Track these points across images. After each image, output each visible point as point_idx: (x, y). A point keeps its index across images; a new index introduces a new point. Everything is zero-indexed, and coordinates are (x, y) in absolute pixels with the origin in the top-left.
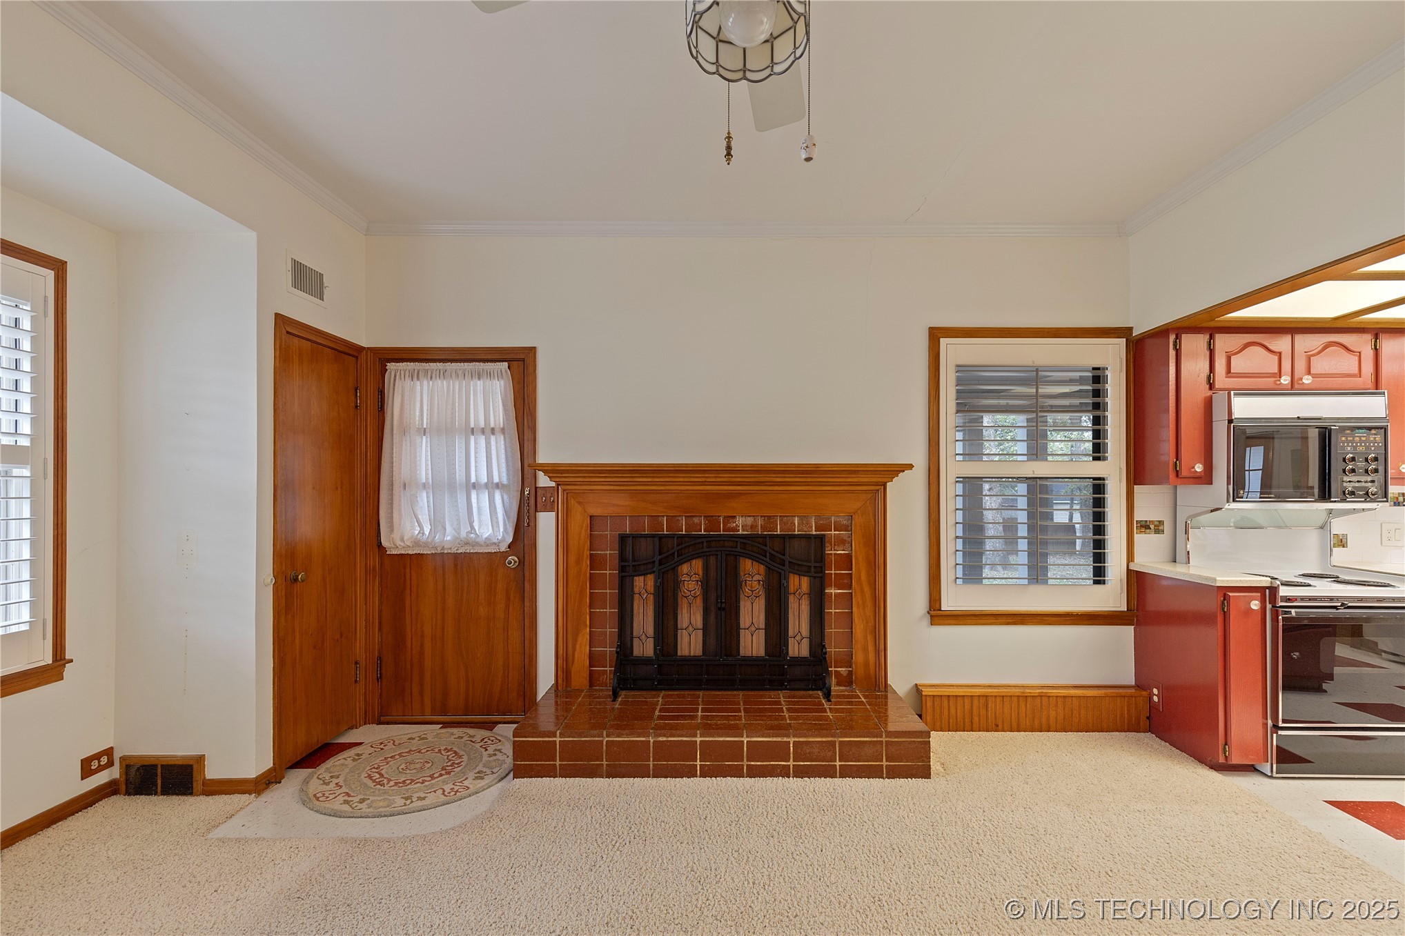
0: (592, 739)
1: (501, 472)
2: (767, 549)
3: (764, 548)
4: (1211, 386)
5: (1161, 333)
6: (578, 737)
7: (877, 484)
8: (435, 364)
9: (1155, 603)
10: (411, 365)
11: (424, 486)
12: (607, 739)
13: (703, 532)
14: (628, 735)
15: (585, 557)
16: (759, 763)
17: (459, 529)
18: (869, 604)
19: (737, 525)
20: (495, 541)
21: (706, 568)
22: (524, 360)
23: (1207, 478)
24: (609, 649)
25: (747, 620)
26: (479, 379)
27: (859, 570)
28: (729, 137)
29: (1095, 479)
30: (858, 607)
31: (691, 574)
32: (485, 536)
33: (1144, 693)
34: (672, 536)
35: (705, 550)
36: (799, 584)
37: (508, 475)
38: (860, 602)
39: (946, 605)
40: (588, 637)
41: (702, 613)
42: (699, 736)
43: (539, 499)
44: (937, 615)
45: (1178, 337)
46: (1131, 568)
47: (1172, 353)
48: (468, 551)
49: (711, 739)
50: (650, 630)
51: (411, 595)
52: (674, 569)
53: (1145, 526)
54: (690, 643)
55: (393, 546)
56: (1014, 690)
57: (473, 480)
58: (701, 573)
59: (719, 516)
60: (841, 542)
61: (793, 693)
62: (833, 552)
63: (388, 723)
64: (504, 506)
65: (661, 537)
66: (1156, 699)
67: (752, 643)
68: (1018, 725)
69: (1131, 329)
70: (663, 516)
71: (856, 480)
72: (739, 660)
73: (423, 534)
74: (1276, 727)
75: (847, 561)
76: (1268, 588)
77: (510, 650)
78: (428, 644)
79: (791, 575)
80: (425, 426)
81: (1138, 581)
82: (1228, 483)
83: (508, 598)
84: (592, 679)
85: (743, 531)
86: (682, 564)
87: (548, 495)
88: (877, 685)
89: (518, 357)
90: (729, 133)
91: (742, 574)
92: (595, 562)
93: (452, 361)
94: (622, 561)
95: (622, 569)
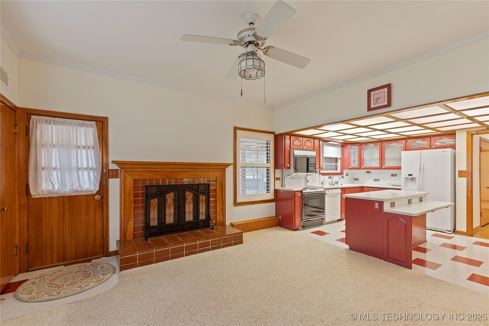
0: (150, 252)
1: (92, 163)
2: (194, 188)
3: (193, 188)
4: (290, 147)
5: (282, 134)
6: (145, 252)
7: (223, 169)
8: (59, 119)
9: (279, 197)
10: (46, 118)
11: (54, 169)
12: (155, 251)
13: (173, 184)
14: (162, 248)
15: (132, 194)
16: (202, 249)
17: (73, 186)
18: (221, 202)
19: (184, 181)
20: (91, 190)
21: (175, 195)
22: (102, 122)
23: (289, 168)
24: (141, 225)
25: (187, 210)
26: (82, 127)
27: (219, 193)
28: (242, 91)
29: (267, 168)
30: (218, 203)
31: (170, 197)
32: (86, 188)
33: (278, 217)
34: (164, 186)
35: (175, 189)
36: (202, 198)
37: (96, 164)
38: (219, 202)
39: (239, 201)
40: (133, 222)
41: (173, 209)
42: (185, 244)
43: (110, 174)
44: (236, 204)
45: (285, 136)
46: (275, 189)
47: (284, 139)
48: (77, 195)
49: (188, 244)
50: (156, 217)
51: (45, 215)
52: (165, 196)
53: (277, 179)
54: (170, 219)
55: (37, 194)
56: (253, 221)
57: (80, 166)
58: (173, 197)
59: (179, 179)
60: (213, 185)
61: (202, 230)
62: (212, 188)
63: (33, 271)
64: (95, 177)
65: (160, 186)
66: (280, 218)
67: (189, 217)
68: (254, 229)
69: (275, 132)
70: (160, 179)
71: (218, 167)
72: (185, 222)
73: (54, 188)
74: (302, 220)
75: (215, 190)
76: (301, 191)
77: (96, 231)
78: (55, 235)
79: (200, 195)
80: (54, 144)
81: (276, 191)
82: (294, 169)
83: (95, 211)
84: (134, 236)
85: (186, 183)
86: (167, 194)
87: (114, 172)
88: (223, 224)
89: (100, 120)
90: (242, 90)
91: (186, 196)
92: (135, 195)
93: (68, 118)
94: (146, 194)
95: (147, 197)
